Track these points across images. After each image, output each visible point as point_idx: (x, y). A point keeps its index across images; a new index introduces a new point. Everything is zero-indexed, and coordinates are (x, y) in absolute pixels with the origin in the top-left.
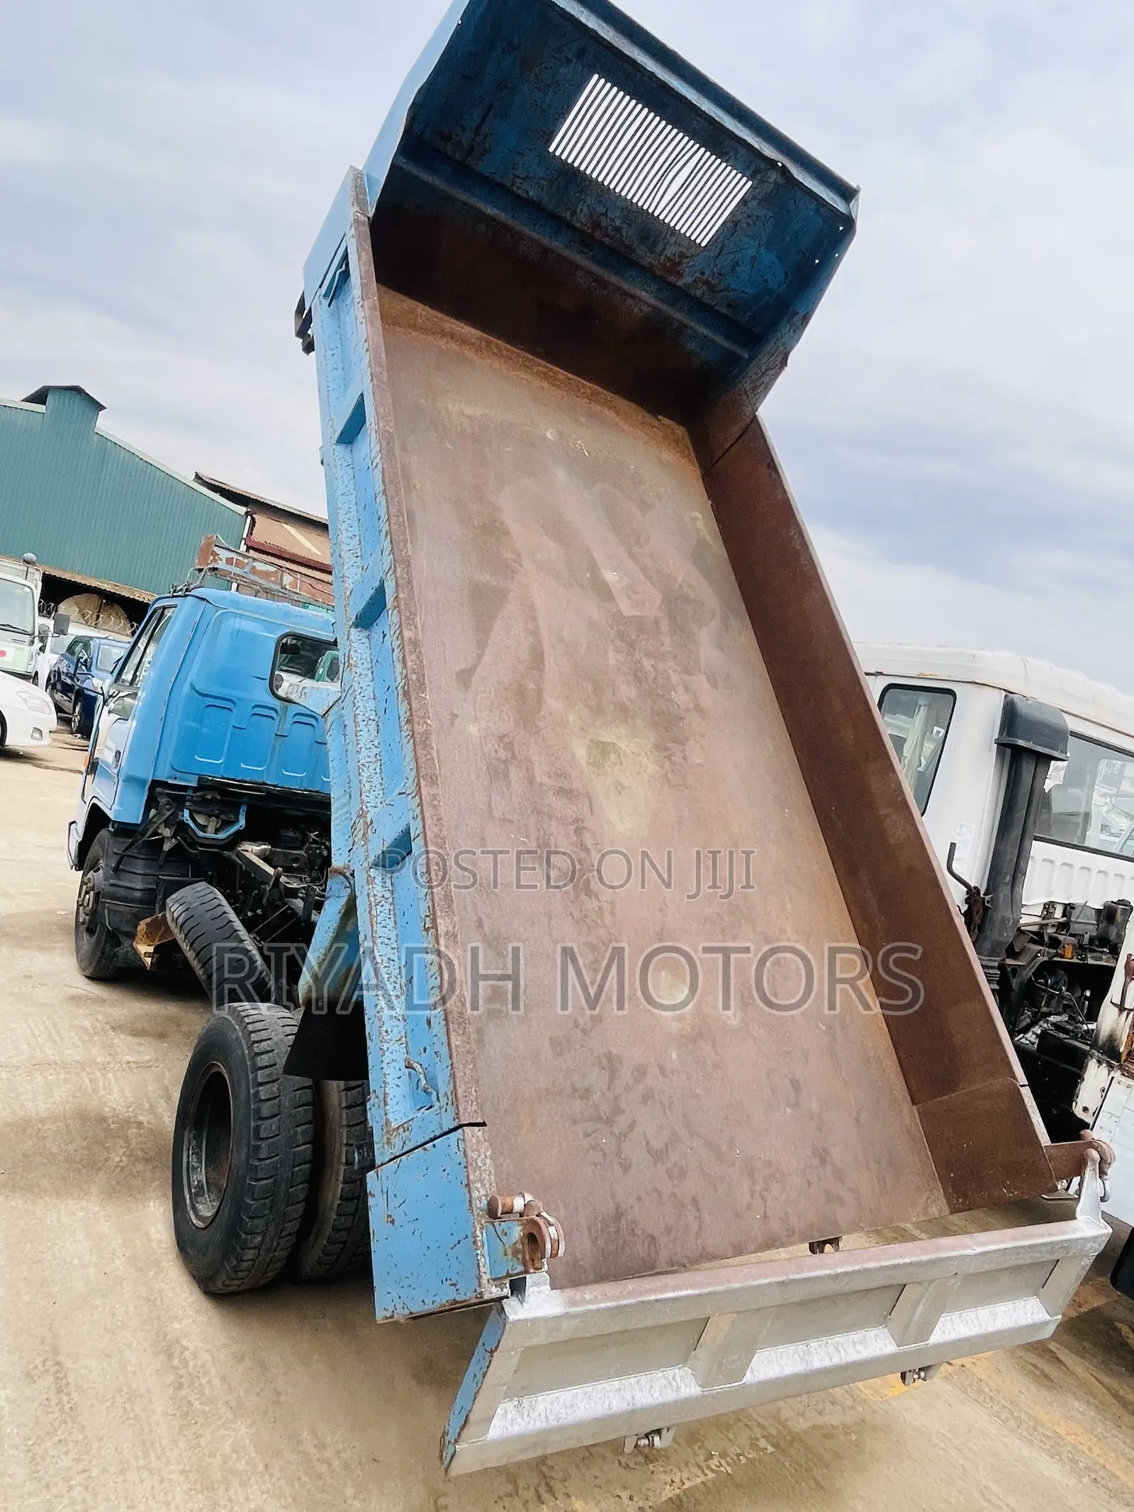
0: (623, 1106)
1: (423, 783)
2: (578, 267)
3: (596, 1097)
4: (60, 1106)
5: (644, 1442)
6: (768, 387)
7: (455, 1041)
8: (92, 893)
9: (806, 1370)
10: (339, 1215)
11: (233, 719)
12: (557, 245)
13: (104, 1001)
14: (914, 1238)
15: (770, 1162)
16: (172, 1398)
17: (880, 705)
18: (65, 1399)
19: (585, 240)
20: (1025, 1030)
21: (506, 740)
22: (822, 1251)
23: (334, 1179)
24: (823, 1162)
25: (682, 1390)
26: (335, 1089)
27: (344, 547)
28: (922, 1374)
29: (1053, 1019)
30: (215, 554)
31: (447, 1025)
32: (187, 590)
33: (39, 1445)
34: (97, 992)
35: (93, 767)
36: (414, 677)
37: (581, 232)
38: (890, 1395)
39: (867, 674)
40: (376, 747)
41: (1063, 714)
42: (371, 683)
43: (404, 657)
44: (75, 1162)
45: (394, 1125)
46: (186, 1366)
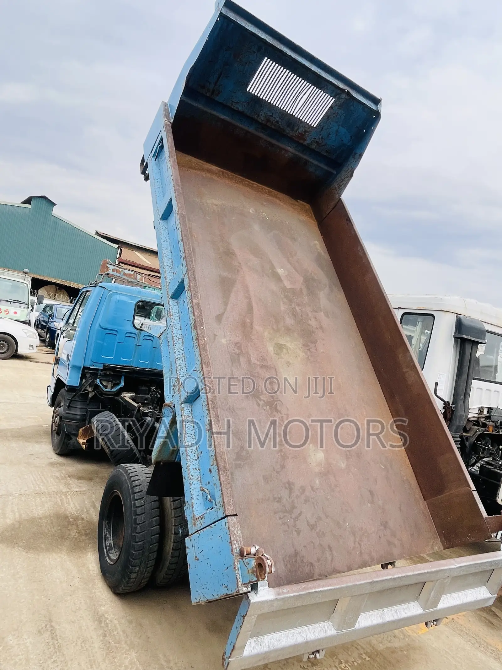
0: (296, 505)
1: (204, 366)
2: (260, 138)
3: (284, 501)
4: (48, 512)
5: (312, 656)
6: (345, 186)
7: (222, 479)
8: (58, 417)
9: (382, 622)
10: (172, 557)
11: (117, 339)
12: (252, 130)
13: (65, 465)
14: (428, 561)
15: (362, 528)
16: (102, 641)
17: (401, 322)
18: (56, 642)
19: (264, 127)
20: (473, 465)
21: (238, 345)
22: (387, 568)
23: (169, 541)
24: (385, 528)
25: (328, 632)
26: (168, 500)
27: (165, 264)
28: (435, 623)
29: (486, 459)
30: (107, 268)
31: (219, 472)
32: (96, 284)
33: (45, 663)
34: (61, 461)
35: (57, 361)
36: (198, 320)
37: (261, 124)
38: (420, 633)
39: (394, 308)
40: (183, 350)
41: (484, 324)
42: (179, 323)
43: (194, 311)
44: (55, 536)
45: (197, 516)
46: (107, 627)
